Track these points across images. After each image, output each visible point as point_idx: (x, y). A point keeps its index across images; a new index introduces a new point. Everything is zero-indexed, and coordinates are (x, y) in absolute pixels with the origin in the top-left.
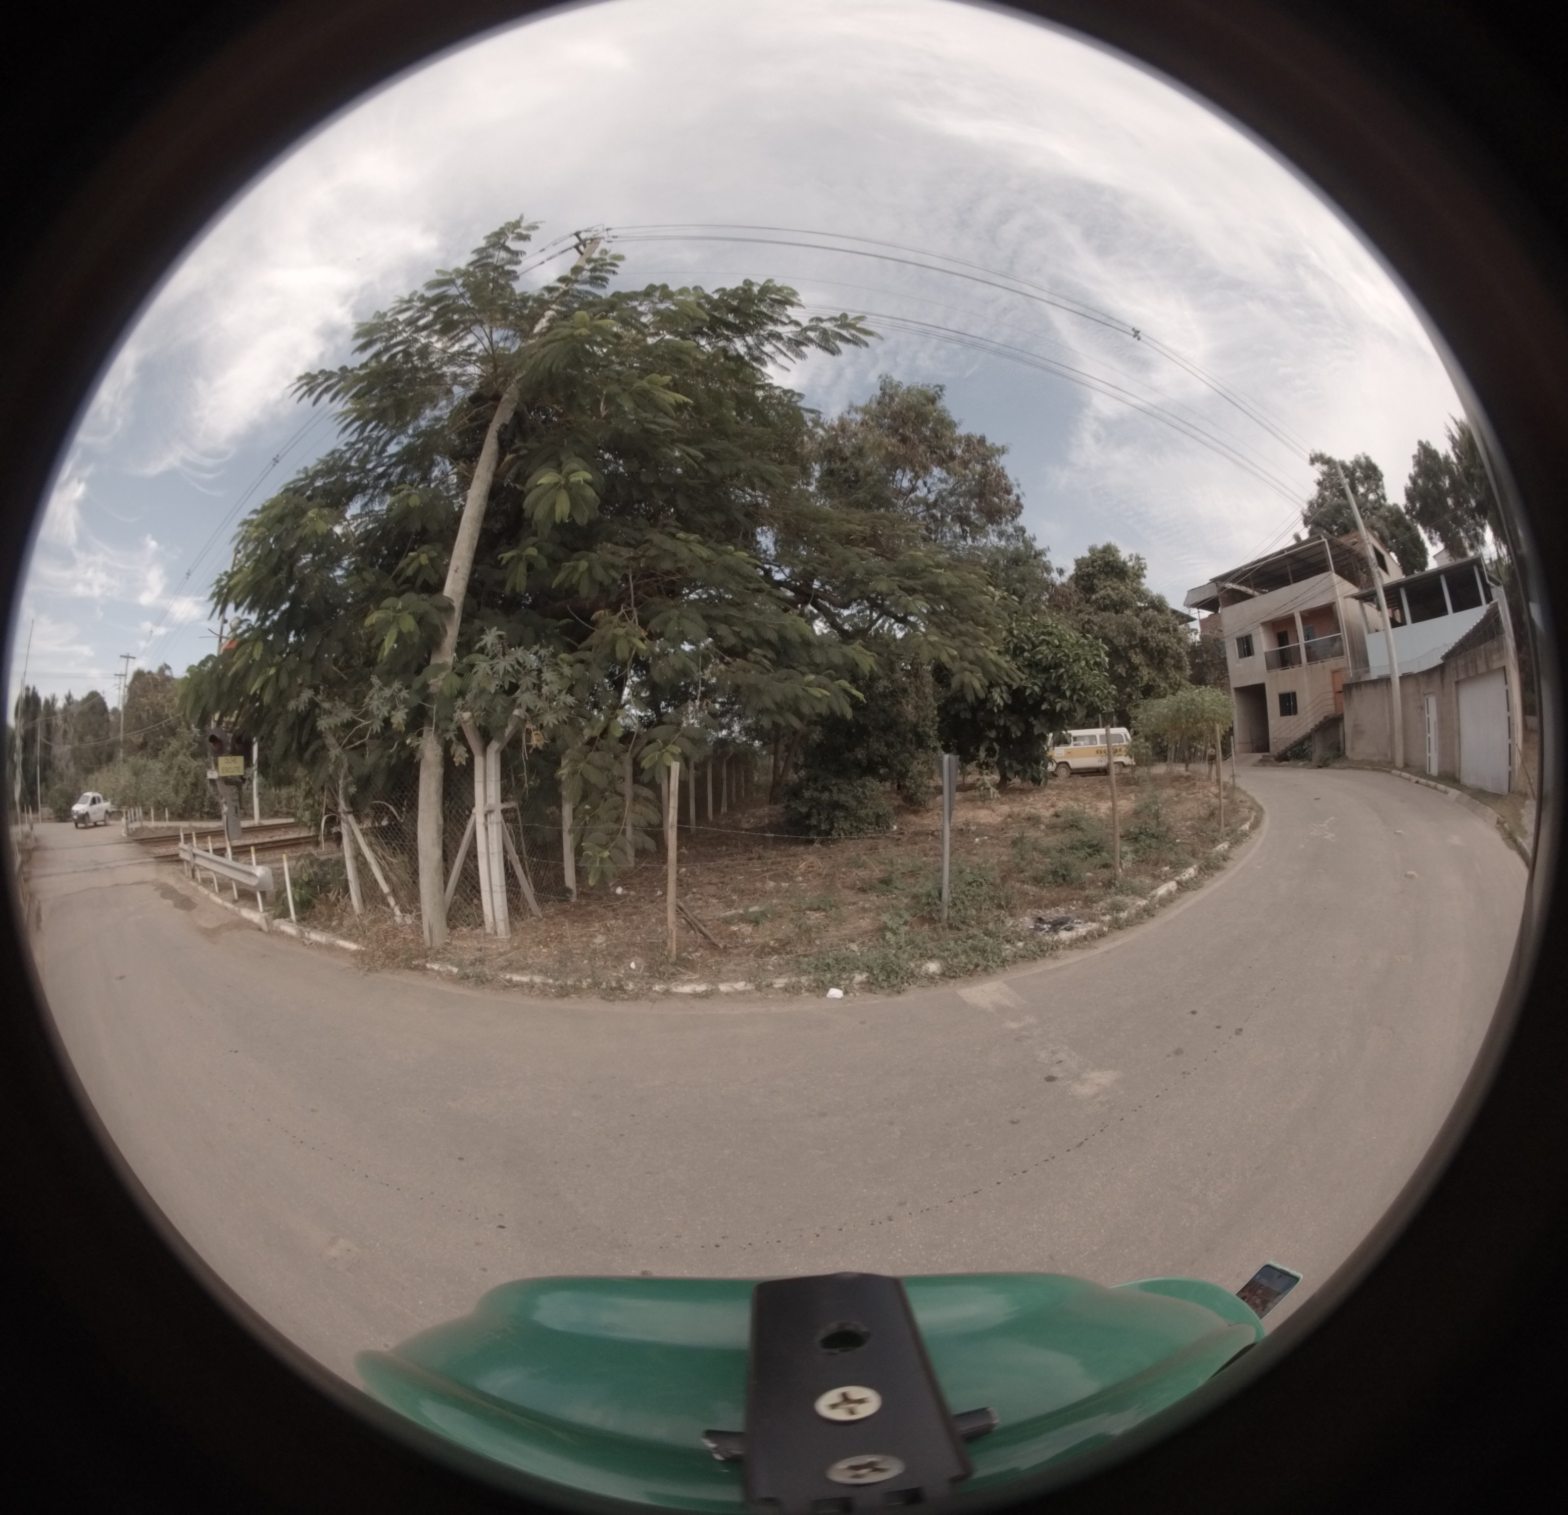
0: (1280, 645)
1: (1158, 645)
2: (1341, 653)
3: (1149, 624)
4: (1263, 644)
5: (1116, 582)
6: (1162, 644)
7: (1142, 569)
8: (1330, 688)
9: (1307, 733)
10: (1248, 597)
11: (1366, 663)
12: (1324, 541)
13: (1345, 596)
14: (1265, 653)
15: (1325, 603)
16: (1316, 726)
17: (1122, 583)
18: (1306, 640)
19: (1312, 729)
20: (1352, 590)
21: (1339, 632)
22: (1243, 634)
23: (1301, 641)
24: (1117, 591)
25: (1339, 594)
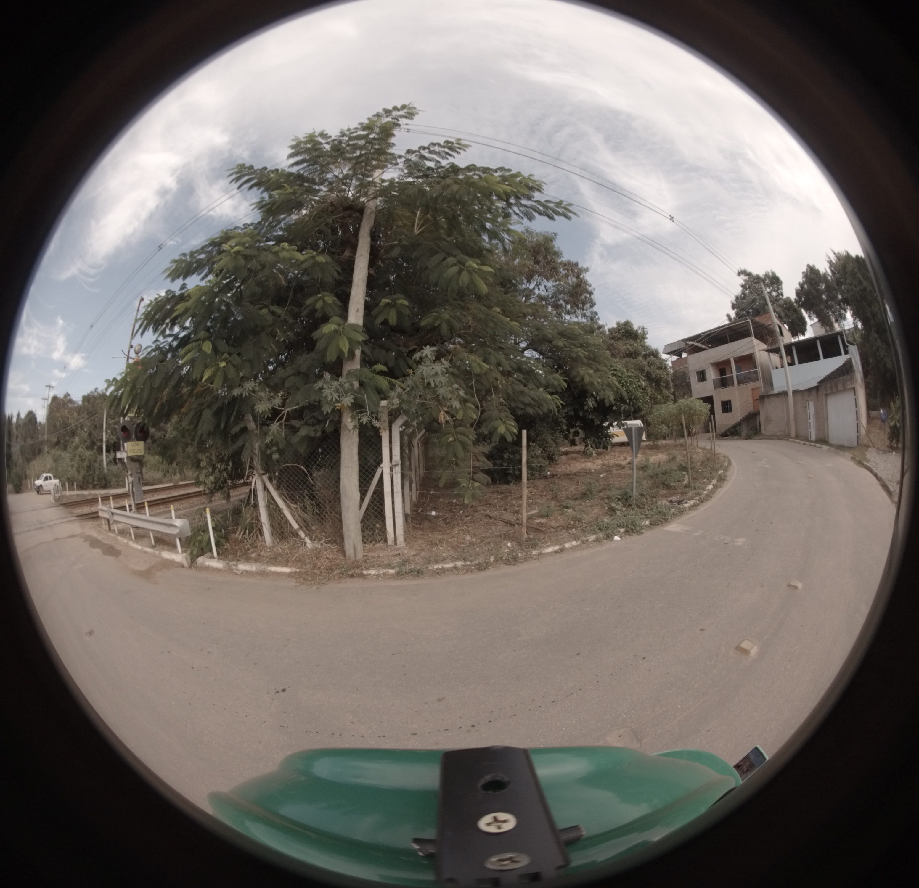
0: (721, 375)
1: (656, 376)
2: (757, 379)
3: (651, 365)
4: (712, 375)
5: (632, 342)
6: (658, 376)
7: (645, 334)
8: (751, 398)
9: (738, 422)
10: (703, 350)
11: (771, 384)
12: (749, 321)
13: (760, 350)
14: (713, 379)
15: (748, 353)
16: (743, 418)
17: (635, 342)
18: (737, 372)
19: (741, 420)
20: (764, 347)
21: (756, 368)
22: (700, 369)
23: (734, 373)
24: (632, 346)
25: (757, 349)
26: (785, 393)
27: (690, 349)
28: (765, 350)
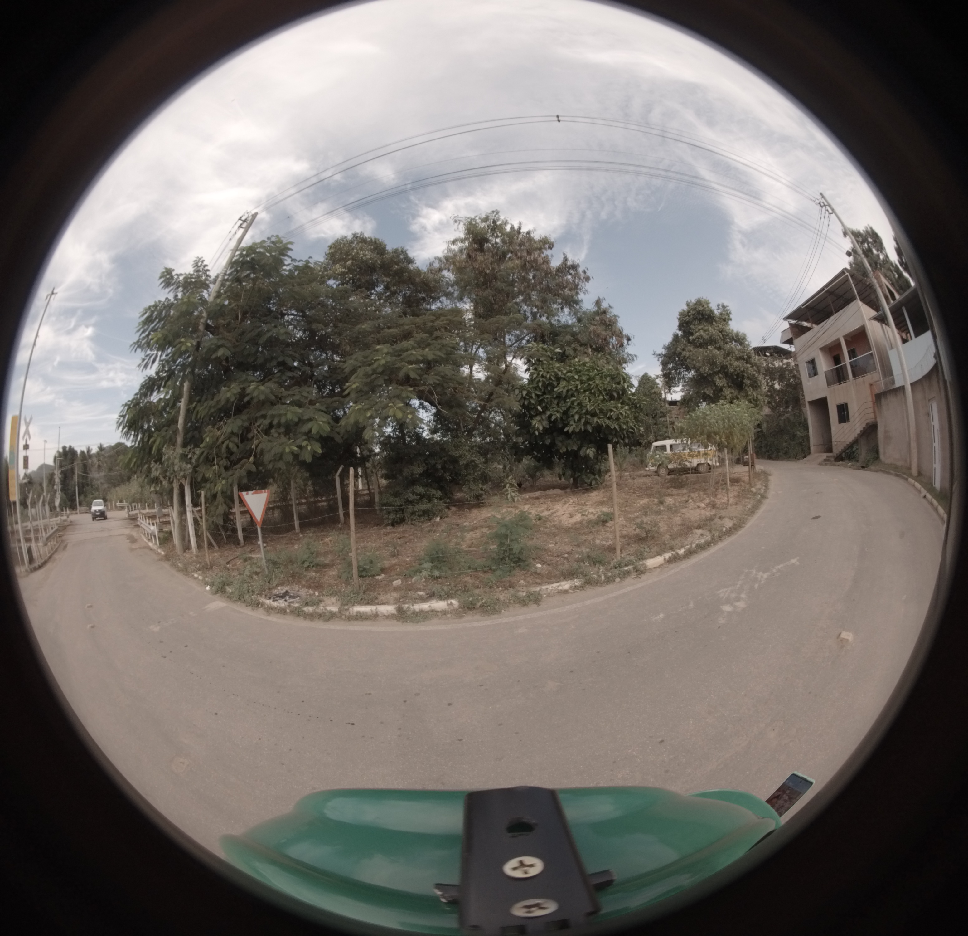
0: (834, 364)
2: (874, 368)
4: (823, 365)
5: (706, 326)
7: (728, 315)
8: (870, 399)
9: (855, 438)
10: (809, 329)
11: (891, 374)
12: (847, 276)
13: (870, 319)
14: (825, 372)
15: (858, 327)
16: (861, 431)
17: (711, 326)
18: (850, 359)
19: (858, 434)
20: (873, 313)
21: (870, 350)
22: (809, 358)
23: (847, 360)
24: (707, 332)
25: (866, 318)
26: (902, 388)
27: (797, 330)
28: (875, 319)
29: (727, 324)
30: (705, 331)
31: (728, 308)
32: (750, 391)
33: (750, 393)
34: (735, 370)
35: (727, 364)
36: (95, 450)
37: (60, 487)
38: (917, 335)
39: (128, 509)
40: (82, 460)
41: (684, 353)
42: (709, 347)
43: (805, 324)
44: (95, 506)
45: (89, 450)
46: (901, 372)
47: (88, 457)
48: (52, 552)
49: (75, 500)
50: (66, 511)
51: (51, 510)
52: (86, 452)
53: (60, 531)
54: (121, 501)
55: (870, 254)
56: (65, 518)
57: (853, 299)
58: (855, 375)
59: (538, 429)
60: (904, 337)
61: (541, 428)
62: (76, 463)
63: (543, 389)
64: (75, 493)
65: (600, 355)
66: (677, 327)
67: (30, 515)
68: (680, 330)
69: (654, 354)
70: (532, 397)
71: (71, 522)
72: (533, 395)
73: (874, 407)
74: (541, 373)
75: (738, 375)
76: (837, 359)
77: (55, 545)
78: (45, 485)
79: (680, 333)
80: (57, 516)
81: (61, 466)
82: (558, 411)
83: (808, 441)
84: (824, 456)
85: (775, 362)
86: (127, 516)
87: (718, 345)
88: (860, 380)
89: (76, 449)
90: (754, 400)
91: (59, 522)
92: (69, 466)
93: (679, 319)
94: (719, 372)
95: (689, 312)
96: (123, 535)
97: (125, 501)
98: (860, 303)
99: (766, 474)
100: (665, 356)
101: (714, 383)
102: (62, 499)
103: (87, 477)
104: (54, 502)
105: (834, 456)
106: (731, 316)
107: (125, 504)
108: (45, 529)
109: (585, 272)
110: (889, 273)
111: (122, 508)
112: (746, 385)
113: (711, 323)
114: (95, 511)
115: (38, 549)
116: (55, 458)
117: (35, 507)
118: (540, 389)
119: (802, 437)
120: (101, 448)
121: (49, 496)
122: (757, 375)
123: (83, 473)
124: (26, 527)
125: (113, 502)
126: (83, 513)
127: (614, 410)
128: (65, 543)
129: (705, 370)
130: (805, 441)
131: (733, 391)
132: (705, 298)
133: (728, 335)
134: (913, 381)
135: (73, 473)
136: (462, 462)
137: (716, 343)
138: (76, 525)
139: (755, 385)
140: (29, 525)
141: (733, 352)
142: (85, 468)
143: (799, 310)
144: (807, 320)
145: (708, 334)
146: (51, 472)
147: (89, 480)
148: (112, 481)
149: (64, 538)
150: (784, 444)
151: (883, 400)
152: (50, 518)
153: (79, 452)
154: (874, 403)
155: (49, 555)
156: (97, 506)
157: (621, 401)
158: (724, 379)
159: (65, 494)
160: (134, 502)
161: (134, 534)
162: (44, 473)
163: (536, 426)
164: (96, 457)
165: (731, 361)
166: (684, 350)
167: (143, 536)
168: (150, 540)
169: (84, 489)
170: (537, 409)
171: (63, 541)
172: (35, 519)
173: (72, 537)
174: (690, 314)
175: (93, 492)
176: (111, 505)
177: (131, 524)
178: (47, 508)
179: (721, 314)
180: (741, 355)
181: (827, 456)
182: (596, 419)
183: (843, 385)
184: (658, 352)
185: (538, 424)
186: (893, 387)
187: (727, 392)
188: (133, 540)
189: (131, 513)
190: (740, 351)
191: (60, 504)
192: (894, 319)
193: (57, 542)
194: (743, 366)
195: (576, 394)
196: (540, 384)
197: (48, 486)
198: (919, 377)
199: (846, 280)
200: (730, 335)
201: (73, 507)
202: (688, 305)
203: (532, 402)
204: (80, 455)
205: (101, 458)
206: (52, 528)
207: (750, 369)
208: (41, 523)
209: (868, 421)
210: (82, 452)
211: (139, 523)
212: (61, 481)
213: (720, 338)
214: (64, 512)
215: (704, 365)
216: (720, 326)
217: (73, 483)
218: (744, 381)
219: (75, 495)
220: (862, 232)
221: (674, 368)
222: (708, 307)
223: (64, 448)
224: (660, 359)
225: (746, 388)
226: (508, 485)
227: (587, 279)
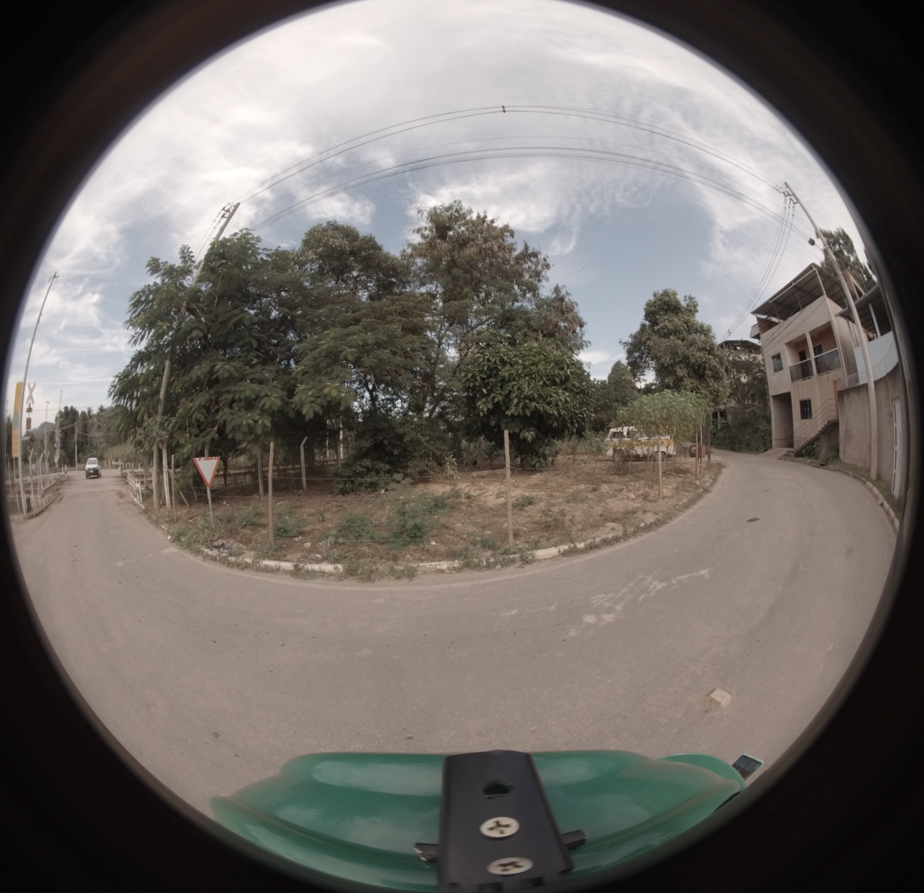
0: (801, 360)
3: (691, 345)
4: (789, 360)
5: (671, 316)
7: (695, 307)
8: (833, 396)
9: (816, 434)
10: (776, 324)
11: (856, 371)
12: (815, 271)
13: (836, 315)
14: (790, 367)
15: (824, 323)
16: (822, 428)
17: (676, 317)
18: (815, 355)
19: (819, 431)
20: (839, 309)
21: (836, 347)
22: (774, 353)
23: (812, 356)
24: (672, 323)
25: (832, 314)
26: (866, 386)
27: (765, 325)
28: (842, 315)
29: (693, 315)
30: (670, 321)
31: (695, 300)
32: (711, 382)
33: (711, 384)
34: (697, 361)
35: (689, 354)
36: (95, 411)
37: (59, 445)
38: (882, 334)
39: (122, 468)
40: (83, 420)
41: (648, 342)
42: (672, 337)
43: (774, 319)
44: (89, 464)
45: (90, 411)
46: (865, 369)
47: (88, 418)
48: (48, 503)
49: (74, 457)
50: (64, 467)
51: (50, 466)
52: (87, 412)
53: (57, 485)
54: (116, 460)
55: (840, 254)
56: (63, 473)
57: (821, 294)
58: (819, 371)
59: (482, 411)
60: (871, 335)
61: (486, 410)
62: (76, 423)
63: (488, 373)
64: (74, 451)
65: (549, 341)
66: (643, 317)
67: (30, 469)
68: (646, 320)
69: (620, 342)
70: (477, 380)
71: (68, 477)
72: (478, 378)
73: (837, 405)
74: (487, 357)
75: (699, 366)
76: (803, 355)
77: (52, 497)
78: (46, 442)
79: (647, 323)
80: (56, 472)
81: (62, 425)
82: (500, 394)
83: (770, 435)
84: (785, 450)
85: (741, 355)
86: (120, 474)
87: (681, 336)
88: (824, 376)
89: (77, 409)
90: (715, 391)
91: (57, 477)
92: (70, 426)
93: (645, 309)
94: (680, 362)
95: (655, 302)
96: (113, 491)
97: (120, 460)
98: (829, 301)
99: (720, 466)
100: (631, 344)
101: (675, 372)
102: (61, 456)
103: (87, 437)
104: (53, 459)
105: (794, 452)
106: (698, 308)
107: (120, 463)
108: (44, 483)
109: (545, 260)
110: (858, 275)
111: (117, 466)
112: (707, 376)
113: (677, 314)
114: (89, 469)
115: (37, 500)
116: (56, 418)
117: (35, 463)
118: (486, 373)
119: (763, 430)
120: (102, 409)
121: (49, 453)
122: (718, 366)
123: (83, 432)
124: (26, 480)
125: (109, 461)
126: (81, 470)
127: (554, 395)
128: (61, 496)
129: (666, 360)
130: (768, 435)
131: (694, 381)
132: (673, 289)
133: (693, 326)
134: (876, 379)
135: (74, 432)
136: (406, 439)
137: (680, 334)
138: (73, 480)
139: (717, 377)
140: (29, 479)
141: (696, 343)
142: (85, 428)
143: (766, 304)
144: (775, 316)
145: (673, 324)
146: (52, 430)
147: (89, 439)
148: (110, 441)
149: (60, 491)
150: (747, 437)
151: (845, 398)
152: (49, 473)
153: (80, 412)
154: (837, 401)
155: (45, 506)
156: (92, 464)
157: (564, 386)
158: (685, 370)
159: (65, 451)
160: (128, 461)
161: (124, 490)
162: (46, 430)
163: (481, 407)
164: (97, 418)
165: (693, 351)
166: (649, 339)
167: (130, 493)
168: (135, 496)
169: (84, 447)
170: (482, 392)
171: (59, 494)
172: (34, 474)
173: (68, 491)
174: (656, 304)
175: (92, 450)
176: (107, 463)
177: (123, 481)
178: (47, 464)
179: (688, 305)
180: (704, 346)
181: (788, 452)
182: (534, 404)
183: (807, 381)
184: (624, 341)
185: (483, 406)
186: (857, 385)
187: (687, 382)
188: (121, 495)
189: (124, 471)
190: (703, 342)
191: (59, 461)
192: (860, 318)
193: (54, 495)
194: (704, 357)
195: (517, 379)
196: (485, 368)
197: (48, 444)
198: (884, 374)
199: (815, 277)
200: (695, 326)
201: (71, 464)
202: (655, 296)
203: (477, 384)
204: (81, 415)
205: (101, 419)
206: (50, 482)
207: (713, 360)
208: (40, 478)
209: (830, 419)
210: (83, 413)
211: (128, 481)
212: (61, 439)
213: (684, 329)
214: (63, 468)
215: (665, 354)
216: (686, 317)
217: (73, 441)
218: (706, 372)
219: (74, 453)
220: (833, 233)
221: (641, 357)
222: (675, 298)
223: (66, 408)
224: (626, 348)
225: (707, 379)
226: (448, 463)
227: (548, 266)
